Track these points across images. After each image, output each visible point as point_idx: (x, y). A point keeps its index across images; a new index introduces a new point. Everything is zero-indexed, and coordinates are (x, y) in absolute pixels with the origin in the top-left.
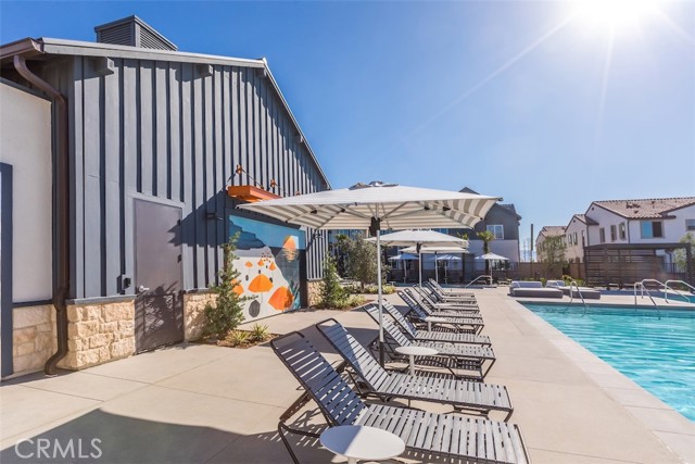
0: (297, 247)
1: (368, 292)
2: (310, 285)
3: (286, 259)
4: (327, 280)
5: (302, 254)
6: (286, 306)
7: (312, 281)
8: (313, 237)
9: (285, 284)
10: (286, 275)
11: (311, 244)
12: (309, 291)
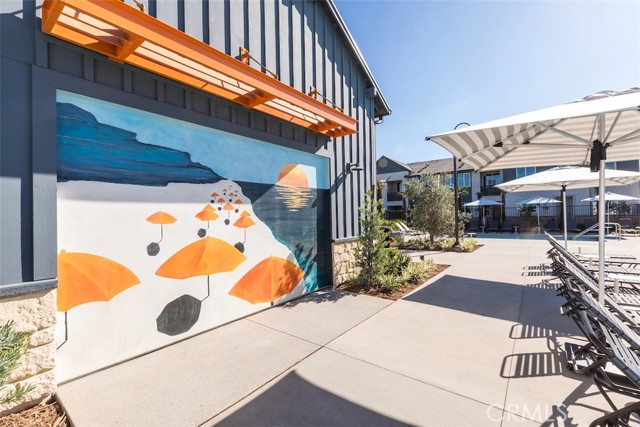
0: (313, 184)
1: (438, 248)
2: (337, 249)
3: (283, 206)
4: (367, 240)
5: (324, 198)
6: (280, 292)
7: (344, 242)
8: (347, 169)
9: (283, 252)
10: (283, 236)
11: (339, 181)
12: (336, 259)
